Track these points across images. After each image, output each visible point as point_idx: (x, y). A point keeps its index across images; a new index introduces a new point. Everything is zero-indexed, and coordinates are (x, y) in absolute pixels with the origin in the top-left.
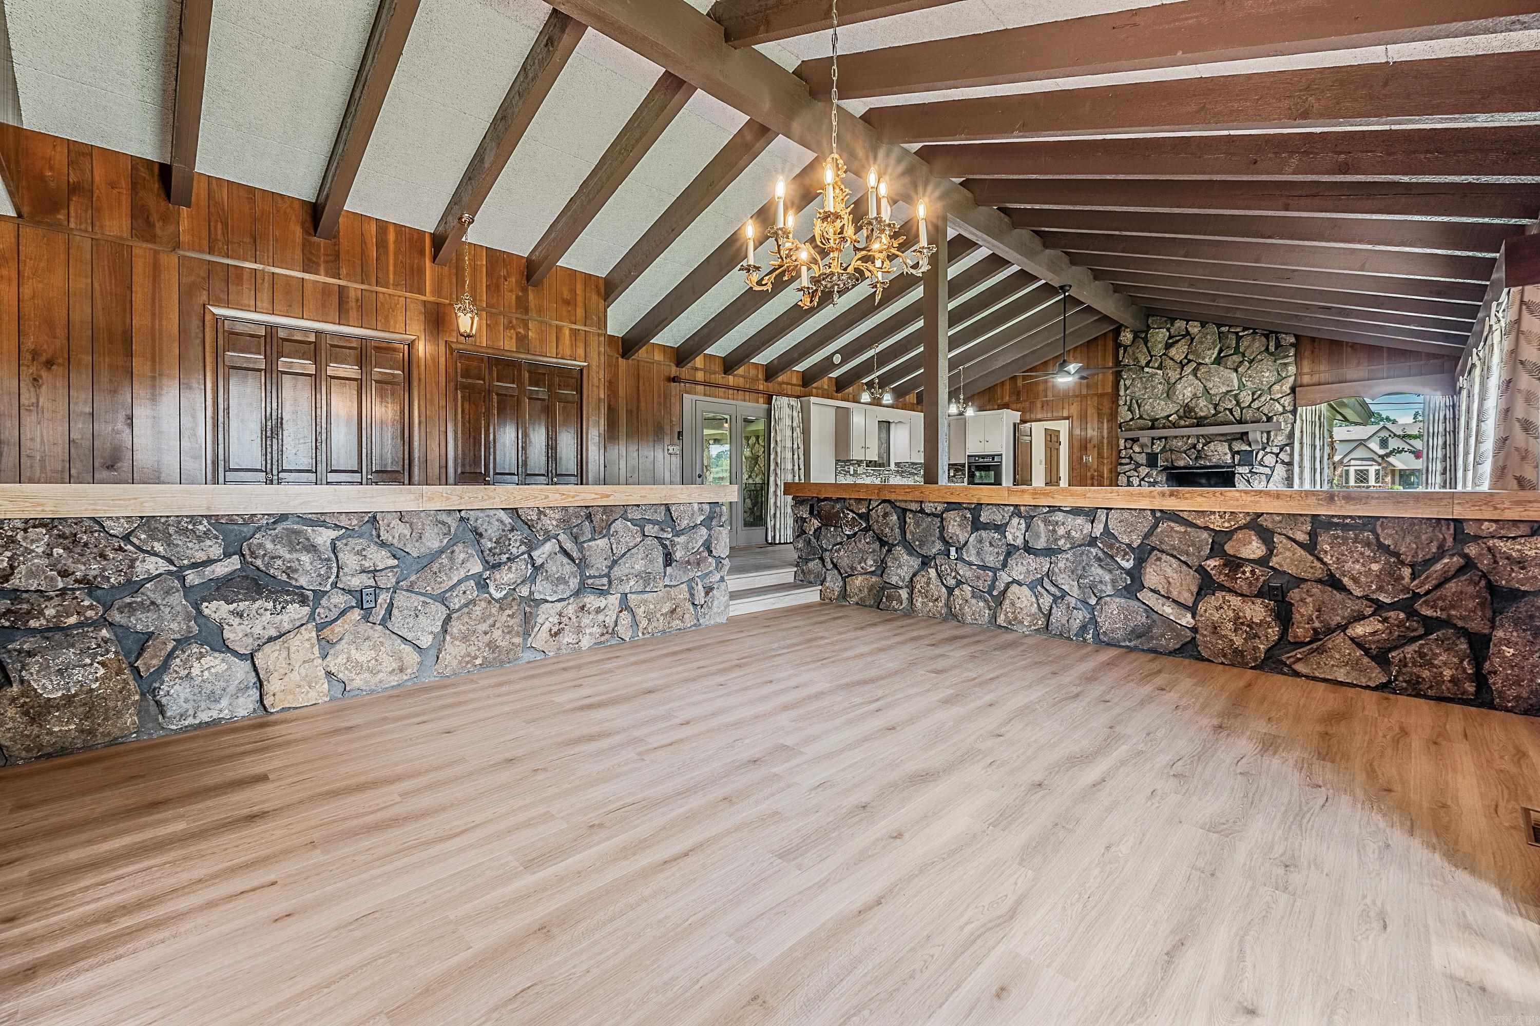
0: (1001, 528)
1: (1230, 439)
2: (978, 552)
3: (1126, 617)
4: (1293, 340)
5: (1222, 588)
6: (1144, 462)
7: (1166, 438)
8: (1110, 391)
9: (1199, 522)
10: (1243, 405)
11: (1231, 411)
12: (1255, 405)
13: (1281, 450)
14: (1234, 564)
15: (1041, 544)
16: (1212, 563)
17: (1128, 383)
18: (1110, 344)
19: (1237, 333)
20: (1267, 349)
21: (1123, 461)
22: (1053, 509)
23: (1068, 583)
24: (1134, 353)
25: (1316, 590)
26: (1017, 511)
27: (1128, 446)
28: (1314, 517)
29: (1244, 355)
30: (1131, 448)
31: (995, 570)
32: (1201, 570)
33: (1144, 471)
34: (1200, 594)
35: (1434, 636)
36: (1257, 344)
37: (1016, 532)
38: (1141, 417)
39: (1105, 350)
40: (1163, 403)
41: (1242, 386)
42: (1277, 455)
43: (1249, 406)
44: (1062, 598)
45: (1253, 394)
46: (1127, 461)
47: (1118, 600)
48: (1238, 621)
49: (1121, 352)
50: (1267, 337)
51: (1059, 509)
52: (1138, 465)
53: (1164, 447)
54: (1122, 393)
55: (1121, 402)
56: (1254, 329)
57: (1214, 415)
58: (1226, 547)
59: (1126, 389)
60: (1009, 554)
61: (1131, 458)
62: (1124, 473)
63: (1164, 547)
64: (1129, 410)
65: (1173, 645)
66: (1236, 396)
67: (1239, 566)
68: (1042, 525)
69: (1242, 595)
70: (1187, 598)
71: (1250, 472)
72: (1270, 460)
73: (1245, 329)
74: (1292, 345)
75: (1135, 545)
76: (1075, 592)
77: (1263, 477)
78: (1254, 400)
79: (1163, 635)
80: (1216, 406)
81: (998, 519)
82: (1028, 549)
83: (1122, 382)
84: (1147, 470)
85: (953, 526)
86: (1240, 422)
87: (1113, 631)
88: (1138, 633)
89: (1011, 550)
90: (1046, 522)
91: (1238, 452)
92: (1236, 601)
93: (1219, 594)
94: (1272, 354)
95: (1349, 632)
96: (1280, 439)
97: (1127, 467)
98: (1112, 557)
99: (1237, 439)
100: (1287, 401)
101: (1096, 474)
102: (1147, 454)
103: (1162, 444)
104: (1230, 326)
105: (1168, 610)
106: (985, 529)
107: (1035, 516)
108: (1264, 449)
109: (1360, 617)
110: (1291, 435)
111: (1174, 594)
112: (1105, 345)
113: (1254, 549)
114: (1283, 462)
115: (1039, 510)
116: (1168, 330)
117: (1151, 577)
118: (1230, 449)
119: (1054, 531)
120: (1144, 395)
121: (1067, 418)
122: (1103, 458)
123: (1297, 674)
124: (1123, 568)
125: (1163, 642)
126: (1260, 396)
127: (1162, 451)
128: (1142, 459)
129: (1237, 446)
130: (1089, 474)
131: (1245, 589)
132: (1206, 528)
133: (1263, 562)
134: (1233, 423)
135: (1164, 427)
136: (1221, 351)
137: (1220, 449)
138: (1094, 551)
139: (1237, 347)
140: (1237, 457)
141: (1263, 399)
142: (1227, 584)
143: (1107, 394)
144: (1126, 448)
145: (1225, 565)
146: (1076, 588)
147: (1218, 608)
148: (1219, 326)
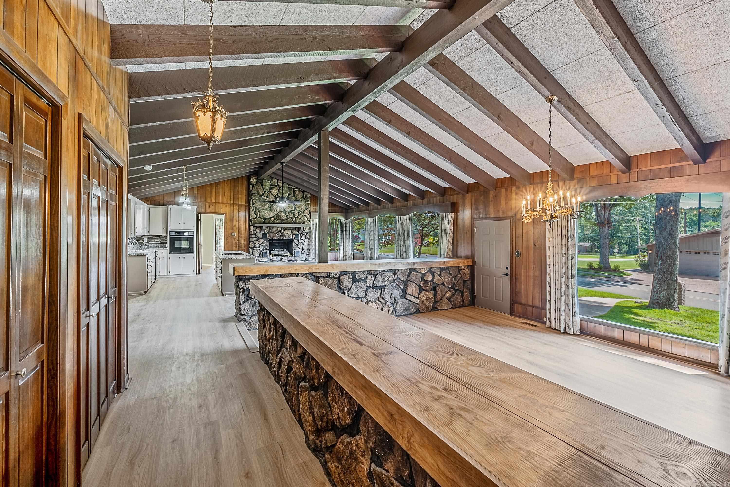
0: (364, 280)
1: (292, 229)
2: (356, 292)
3: (403, 305)
4: (310, 195)
5: (424, 290)
6: (261, 237)
7: (270, 227)
8: (244, 203)
9: (419, 271)
10: (296, 216)
11: (292, 218)
12: (300, 217)
13: (307, 234)
14: (426, 282)
15: (379, 285)
16: (422, 283)
17: (254, 201)
18: (245, 182)
19: (294, 189)
20: (303, 197)
21: (253, 236)
22: (382, 271)
23: (387, 297)
24: (257, 188)
25: (441, 286)
26: (369, 273)
27: (254, 230)
28: (440, 267)
29: (296, 198)
30: (255, 231)
31: (362, 298)
32: (420, 286)
33: (261, 241)
34: (419, 294)
35: (457, 293)
36: (300, 195)
37: (370, 280)
38: (260, 217)
39: (242, 184)
40: (269, 212)
41: (295, 209)
42: (306, 236)
43: (298, 217)
44: (385, 304)
45: (299, 213)
46: (254, 236)
47: (401, 300)
48: (427, 299)
49: (251, 187)
50: (303, 192)
51: (384, 271)
52: (259, 238)
53: (269, 231)
54: (251, 205)
55: (251, 210)
56: (299, 189)
57: (287, 219)
58: (425, 278)
59: (253, 204)
60: (367, 290)
61: (256, 235)
62: (253, 242)
63: (412, 280)
64: (255, 213)
65: (415, 310)
66: (294, 213)
67: (428, 283)
68: (380, 277)
69: (428, 291)
70: (416, 295)
71: (298, 241)
72: (304, 237)
73: (296, 188)
74: (310, 197)
75: (405, 281)
76: (390, 300)
77: (302, 244)
78: (299, 215)
79: (412, 308)
80: (287, 216)
81: (363, 276)
82: (374, 287)
83: (251, 201)
84: (263, 240)
85: (346, 282)
86: (295, 223)
87: (400, 311)
88: (406, 310)
89: (368, 288)
90: (382, 276)
91: (295, 234)
92: (427, 293)
93: (423, 292)
94: (304, 199)
95: (446, 296)
96: (307, 230)
97: (254, 239)
98: (399, 286)
99: (293, 229)
100: (308, 216)
101: (238, 242)
102: (263, 233)
103: (268, 230)
104: (292, 186)
105: (414, 300)
106: (358, 282)
107: (377, 274)
108: (302, 233)
109: (447, 292)
110: (310, 229)
111: (414, 295)
112: (242, 182)
113: (430, 278)
114: (307, 238)
115: (378, 272)
116: (271, 182)
117: (409, 291)
118: (292, 232)
119: (384, 279)
120: (261, 207)
121: (223, 214)
122: (241, 234)
123: (438, 310)
124: (401, 289)
125: (413, 310)
126: (301, 214)
127: (268, 232)
128: (260, 235)
129: (294, 232)
130: (234, 242)
131: (429, 290)
132: (421, 273)
133: (432, 281)
134: (293, 224)
135: (269, 223)
136: (289, 195)
137: (289, 233)
138: (395, 284)
139: (294, 194)
140: (294, 236)
141: (302, 215)
142: (425, 289)
143: (243, 205)
144: (253, 231)
145: (424, 283)
146: (389, 299)
147: (423, 296)
148: (289, 185)
